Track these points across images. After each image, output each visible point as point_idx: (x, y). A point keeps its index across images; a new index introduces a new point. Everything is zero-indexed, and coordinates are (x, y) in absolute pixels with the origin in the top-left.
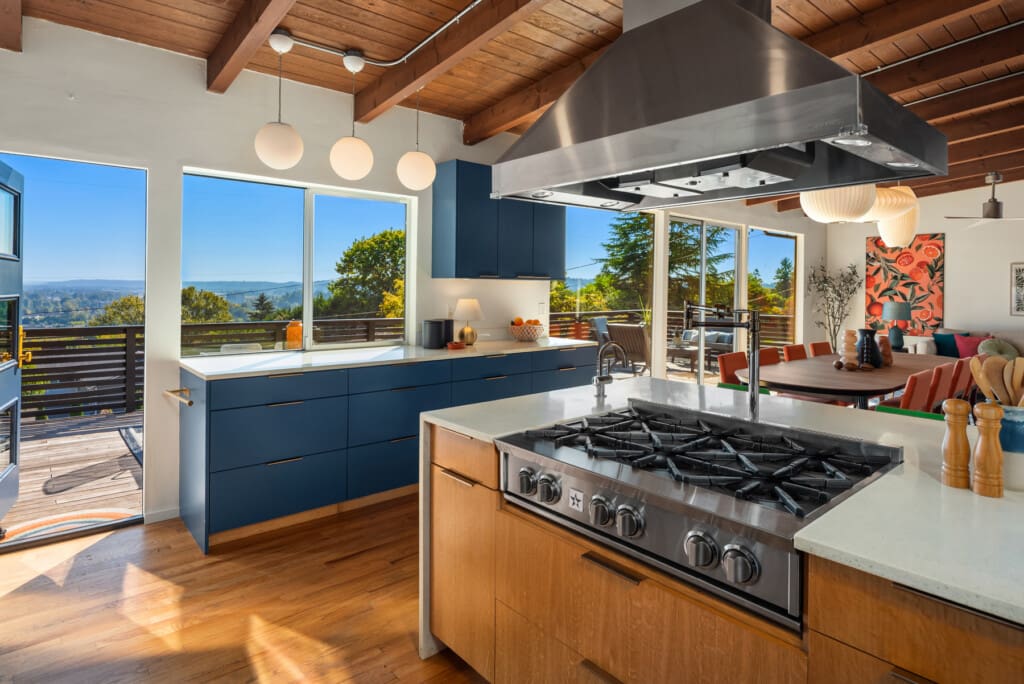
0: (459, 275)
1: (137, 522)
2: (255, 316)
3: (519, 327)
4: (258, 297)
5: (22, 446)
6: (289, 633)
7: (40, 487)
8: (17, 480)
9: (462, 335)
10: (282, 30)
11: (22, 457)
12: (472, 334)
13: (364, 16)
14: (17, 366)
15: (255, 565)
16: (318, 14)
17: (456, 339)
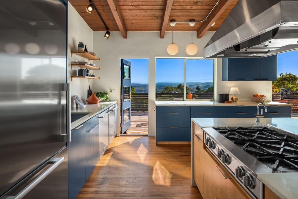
0: (230, 80)
1: (147, 136)
2: (196, 92)
3: (255, 97)
4: (197, 86)
5: (131, 117)
6: (163, 167)
7: (136, 125)
8: (130, 123)
9: (232, 99)
10: (172, 21)
11: (131, 119)
12: (236, 99)
13: (191, 11)
14: (130, 100)
15: (165, 151)
16: (179, 14)
17: (230, 100)
